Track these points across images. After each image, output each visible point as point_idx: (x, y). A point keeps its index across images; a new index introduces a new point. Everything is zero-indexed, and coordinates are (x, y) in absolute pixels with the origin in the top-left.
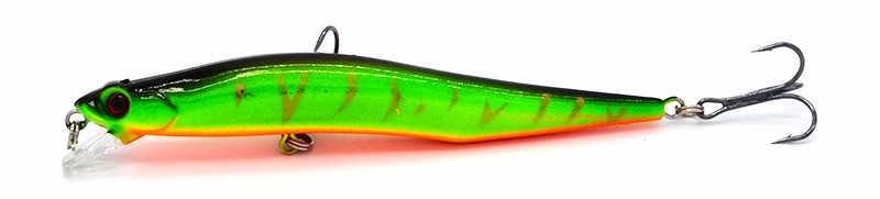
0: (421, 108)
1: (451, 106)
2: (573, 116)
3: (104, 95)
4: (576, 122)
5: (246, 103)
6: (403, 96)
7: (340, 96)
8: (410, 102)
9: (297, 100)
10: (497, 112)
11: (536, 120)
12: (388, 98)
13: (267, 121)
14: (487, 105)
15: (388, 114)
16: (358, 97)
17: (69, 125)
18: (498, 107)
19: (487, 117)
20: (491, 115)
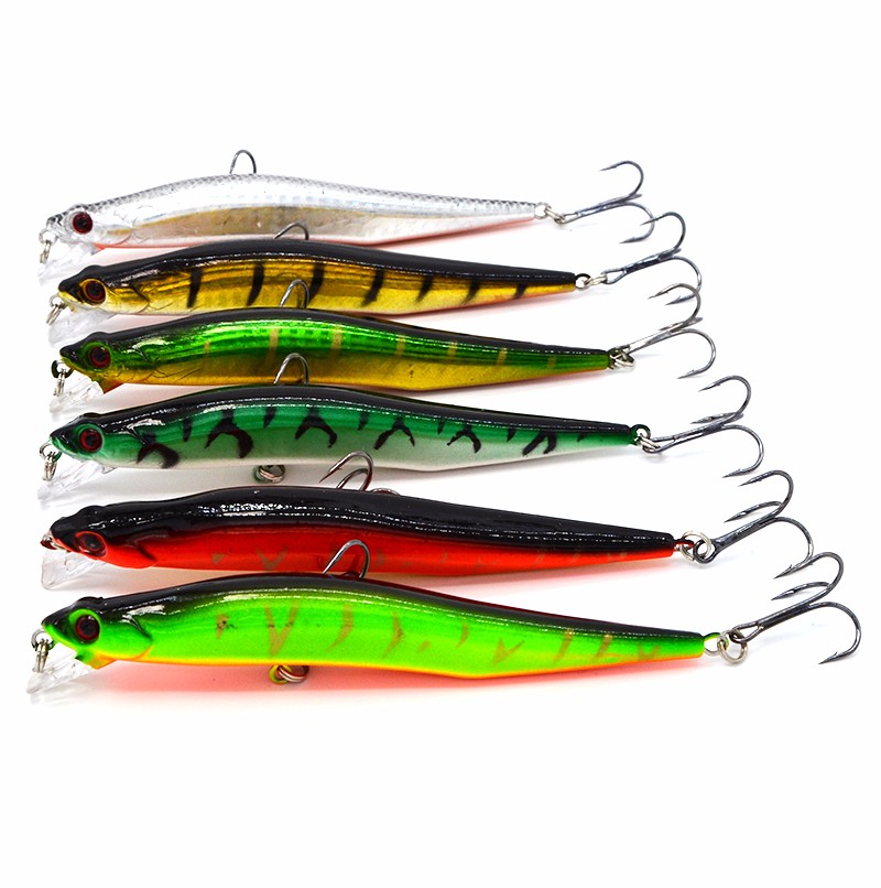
0: (426, 645)
1: (460, 644)
2: (599, 655)
3: (74, 617)
4: (602, 661)
5: (227, 634)
6: (406, 633)
7: (333, 630)
8: (413, 638)
9: (285, 635)
10: (513, 650)
11: (557, 659)
12: (387, 634)
13: (252, 654)
14: (501, 643)
15: (389, 650)
16: (354, 632)
17: (36, 646)
18: (513, 646)
19: (501, 655)
20: (506, 654)
